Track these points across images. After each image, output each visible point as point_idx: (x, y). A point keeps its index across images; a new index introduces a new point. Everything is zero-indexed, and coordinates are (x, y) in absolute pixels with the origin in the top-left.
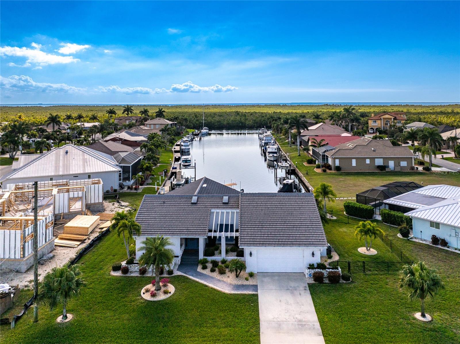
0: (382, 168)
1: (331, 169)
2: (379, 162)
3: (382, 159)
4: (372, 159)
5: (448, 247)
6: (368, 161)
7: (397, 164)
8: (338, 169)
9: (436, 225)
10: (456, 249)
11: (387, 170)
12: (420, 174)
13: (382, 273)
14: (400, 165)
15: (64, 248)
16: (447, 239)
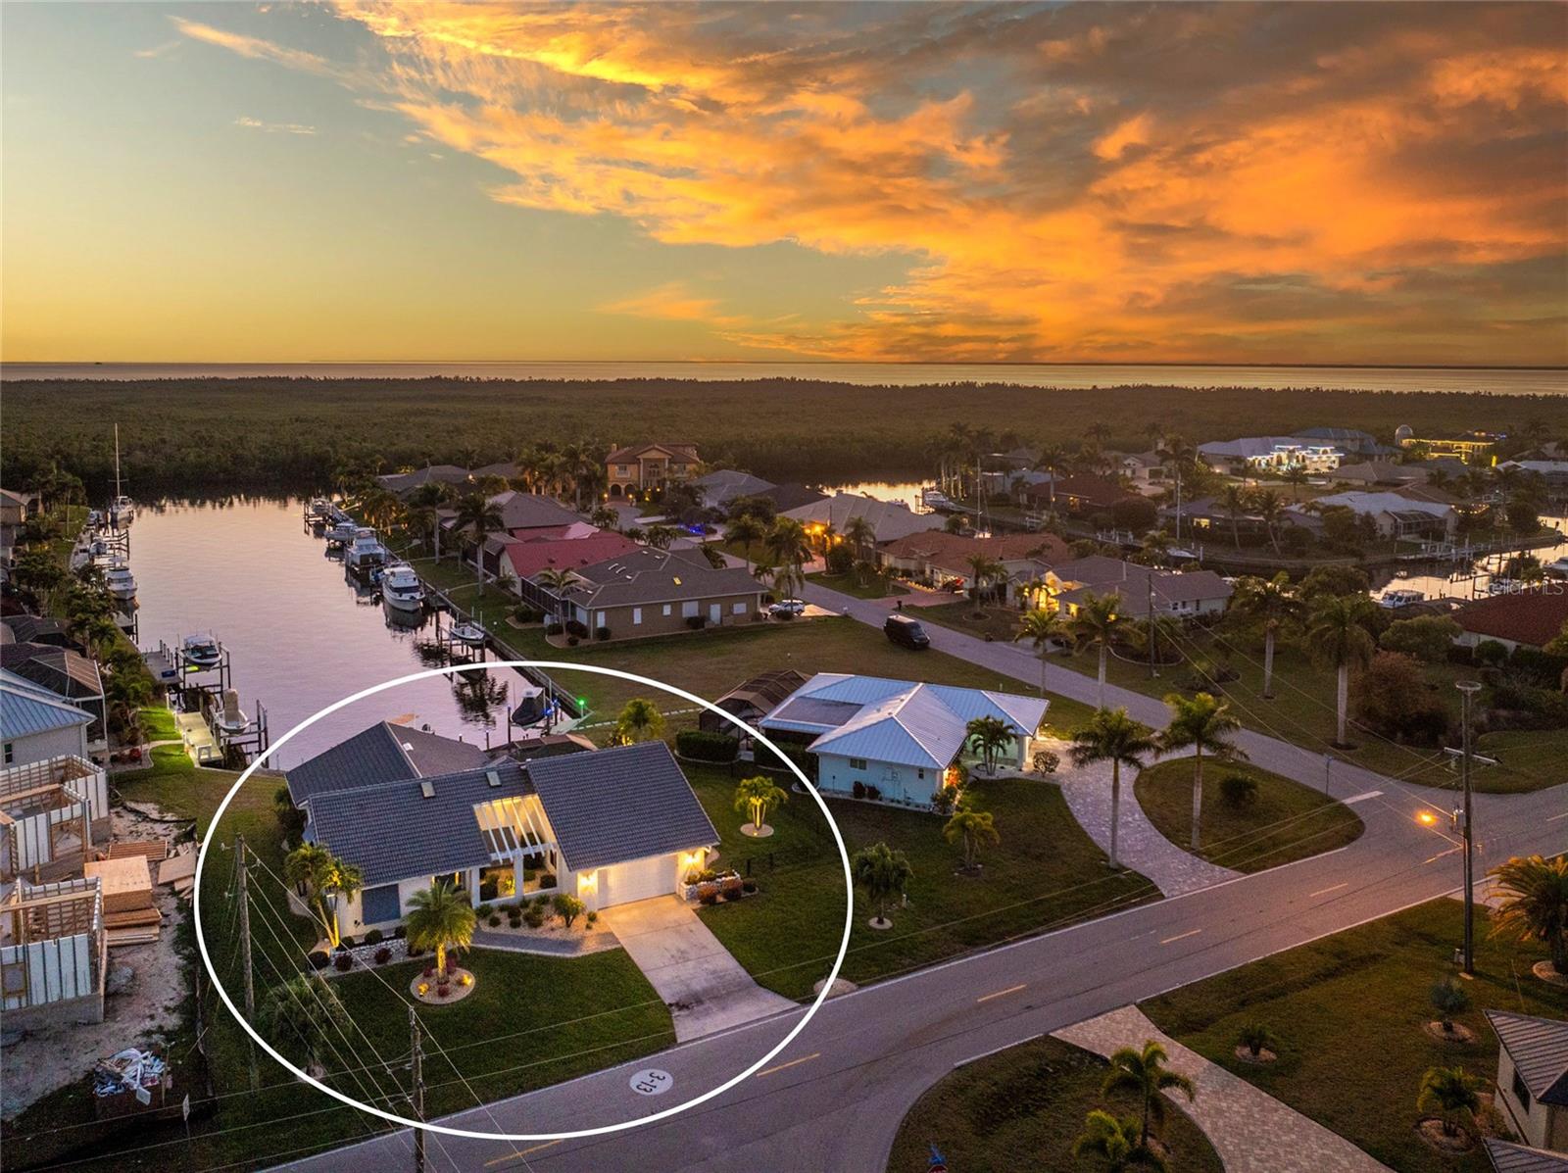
0: (696, 622)
1: (585, 636)
2: (690, 610)
3: (696, 604)
4: (677, 606)
5: (881, 800)
6: (667, 610)
7: (727, 612)
8: (603, 633)
9: (858, 763)
10: (892, 801)
11: (707, 625)
12: (774, 629)
13: (797, 867)
14: (732, 613)
15: (132, 948)
16: (879, 785)
